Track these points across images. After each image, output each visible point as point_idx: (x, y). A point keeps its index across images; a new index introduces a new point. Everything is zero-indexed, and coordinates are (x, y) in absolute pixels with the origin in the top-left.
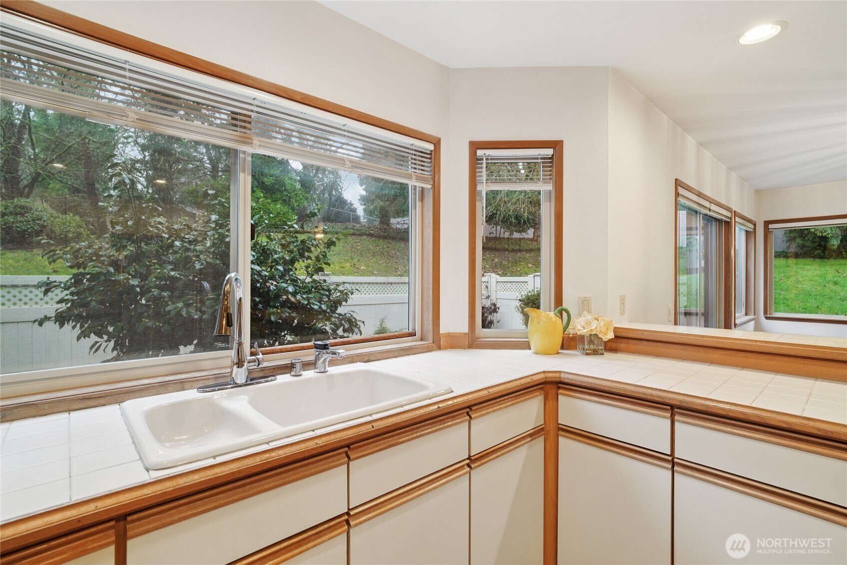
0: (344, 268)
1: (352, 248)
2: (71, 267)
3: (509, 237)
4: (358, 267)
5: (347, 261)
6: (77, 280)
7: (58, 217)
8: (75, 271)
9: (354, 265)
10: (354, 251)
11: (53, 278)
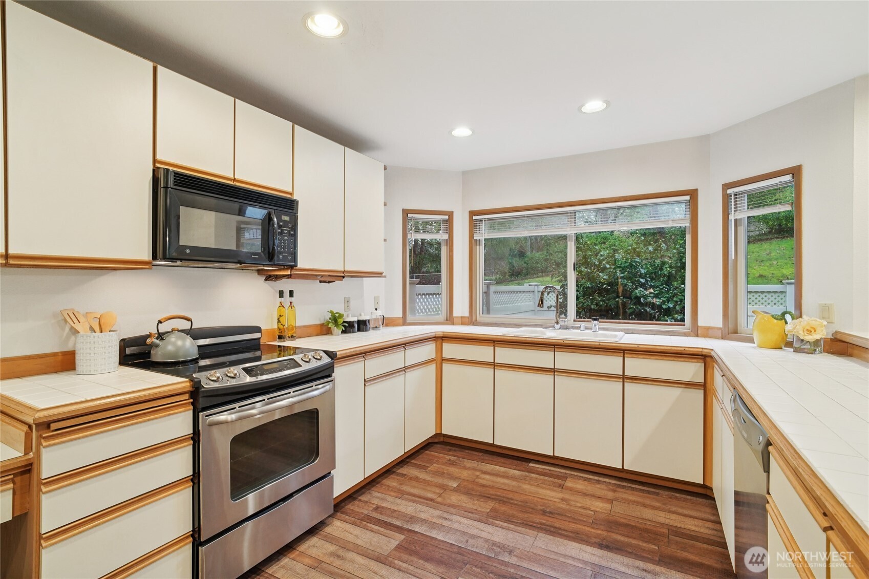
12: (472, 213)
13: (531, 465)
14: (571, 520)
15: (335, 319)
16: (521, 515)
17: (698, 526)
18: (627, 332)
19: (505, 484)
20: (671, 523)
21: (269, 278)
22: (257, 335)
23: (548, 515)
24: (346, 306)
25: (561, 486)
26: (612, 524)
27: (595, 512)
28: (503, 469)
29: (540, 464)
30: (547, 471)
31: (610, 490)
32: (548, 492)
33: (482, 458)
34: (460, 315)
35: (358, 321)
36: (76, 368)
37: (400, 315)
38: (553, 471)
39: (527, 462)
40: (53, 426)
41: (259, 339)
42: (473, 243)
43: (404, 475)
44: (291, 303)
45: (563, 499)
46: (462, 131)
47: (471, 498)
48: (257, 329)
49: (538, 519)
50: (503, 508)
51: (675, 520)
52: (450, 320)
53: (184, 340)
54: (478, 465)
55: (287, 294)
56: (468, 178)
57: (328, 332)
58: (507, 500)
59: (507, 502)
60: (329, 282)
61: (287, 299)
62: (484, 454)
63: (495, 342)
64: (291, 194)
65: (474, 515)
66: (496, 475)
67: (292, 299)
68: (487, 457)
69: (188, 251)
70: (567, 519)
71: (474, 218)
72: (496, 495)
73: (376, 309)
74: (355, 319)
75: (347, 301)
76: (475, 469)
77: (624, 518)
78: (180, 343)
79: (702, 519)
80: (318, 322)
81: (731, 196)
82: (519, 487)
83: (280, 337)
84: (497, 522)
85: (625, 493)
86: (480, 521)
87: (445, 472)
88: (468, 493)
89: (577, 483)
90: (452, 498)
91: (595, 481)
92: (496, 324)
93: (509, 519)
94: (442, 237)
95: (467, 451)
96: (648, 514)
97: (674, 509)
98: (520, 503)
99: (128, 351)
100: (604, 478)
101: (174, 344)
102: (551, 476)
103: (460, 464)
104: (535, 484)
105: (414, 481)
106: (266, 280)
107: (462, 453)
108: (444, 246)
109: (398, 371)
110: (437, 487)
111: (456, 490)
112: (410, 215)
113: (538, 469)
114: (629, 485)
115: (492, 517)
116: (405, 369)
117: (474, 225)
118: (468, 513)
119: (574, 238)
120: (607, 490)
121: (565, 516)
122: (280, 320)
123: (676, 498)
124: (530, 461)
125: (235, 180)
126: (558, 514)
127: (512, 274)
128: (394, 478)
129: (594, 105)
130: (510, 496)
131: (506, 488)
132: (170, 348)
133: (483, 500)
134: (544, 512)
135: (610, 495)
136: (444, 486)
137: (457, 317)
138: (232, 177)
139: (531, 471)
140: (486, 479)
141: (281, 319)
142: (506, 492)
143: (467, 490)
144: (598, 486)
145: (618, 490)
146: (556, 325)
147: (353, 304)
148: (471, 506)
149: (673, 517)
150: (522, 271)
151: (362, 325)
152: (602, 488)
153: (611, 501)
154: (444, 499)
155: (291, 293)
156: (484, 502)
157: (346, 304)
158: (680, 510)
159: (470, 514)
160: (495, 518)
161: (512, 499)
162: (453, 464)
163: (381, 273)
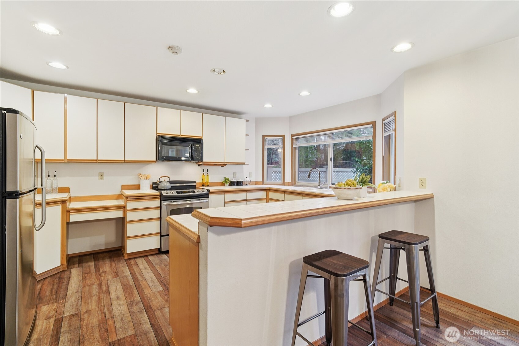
12: (292, 136)
15: (226, 180)
21: (199, 165)
22: (195, 184)
34: (288, 181)
36: (141, 189)
37: (262, 180)
40: (129, 198)
41: (195, 185)
42: (293, 149)
48: (195, 182)
52: (284, 184)
53: (167, 183)
55: (205, 170)
56: (292, 119)
57: (223, 185)
60: (223, 166)
61: (205, 172)
63: (285, 192)
64: (202, 137)
67: (208, 172)
69: (165, 158)
71: (293, 137)
73: (247, 177)
74: (236, 181)
78: (165, 184)
81: (384, 125)
83: (203, 185)
92: (300, 185)
99: (154, 186)
101: (164, 184)
106: (198, 166)
109: (243, 200)
112: (265, 138)
116: (247, 200)
117: (293, 141)
119: (331, 146)
125: (181, 135)
132: (163, 185)
137: (286, 182)
138: (180, 134)
141: (203, 179)
146: (318, 186)
147: (238, 175)
151: (239, 183)
155: (208, 171)
157: (234, 175)
163: (244, 163)
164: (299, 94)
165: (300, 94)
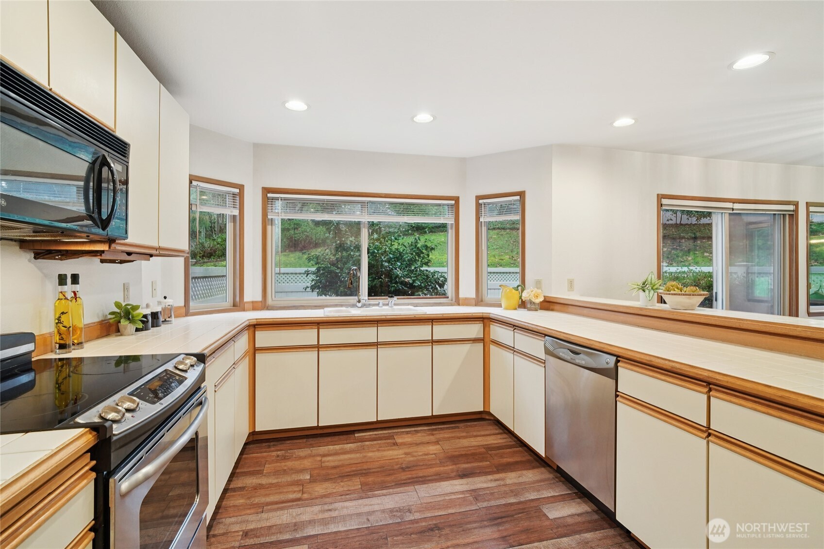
0: (502, 260)
1: (515, 242)
2: (316, 264)
3: (696, 222)
4: (516, 259)
5: (507, 254)
6: (318, 269)
7: (314, 229)
8: (317, 266)
9: (513, 257)
10: (515, 245)
11: (310, 269)
13: (356, 435)
14: (426, 467)
16: (388, 479)
17: (495, 440)
18: (416, 305)
19: (350, 459)
20: (482, 443)
22: (29, 347)
23: (407, 470)
24: (125, 295)
25: (395, 444)
26: (454, 458)
27: (435, 454)
28: (337, 447)
29: (363, 432)
30: (374, 436)
31: (429, 435)
32: (391, 452)
33: (309, 443)
35: (152, 313)
38: (378, 434)
39: (351, 434)
41: (31, 352)
43: (242, 489)
44: (75, 293)
45: (406, 454)
46: (296, 105)
47: (335, 482)
48: (30, 337)
49: (404, 476)
50: (370, 479)
51: (482, 441)
52: (240, 306)
54: (311, 451)
57: (116, 331)
58: (367, 471)
59: (367, 473)
61: (69, 287)
62: (307, 440)
63: (319, 324)
65: (352, 496)
66: (336, 454)
67: (77, 288)
68: (311, 441)
70: (423, 467)
71: (268, 195)
72: (353, 471)
73: (165, 298)
75: (126, 288)
76: (310, 456)
77: (455, 451)
79: (494, 434)
80: (96, 320)
81: (482, 205)
82: (365, 456)
83: (62, 347)
84: (376, 492)
85: (440, 433)
86: (362, 498)
87: (285, 468)
88: (327, 479)
89: (404, 437)
90: (316, 490)
91: (414, 432)
93: (383, 486)
94: (232, 212)
95: (288, 442)
96: (465, 442)
97: (475, 434)
98: (379, 470)
100: (417, 427)
102: (380, 439)
103: (292, 456)
104: (375, 449)
105: (260, 489)
106: (37, 258)
107: (285, 445)
108: (231, 222)
109: (231, 368)
110: (291, 485)
111: (313, 480)
113: (367, 437)
114: (437, 427)
115: (367, 490)
116: (235, 365)
117: (267, 203)
118: (345, 495)
119: (367, 226)
120: (427, 436)
121: (419, 465)
122: (62, 320)
123: (470, 426)
124: (353, 432)
125: (51, 90)
126: (413, 466)
127: (203, 256)
128: (233, 496)
129: (424, 117)
130: (365, 467)
131: (356, 462)
133: (346, 480)
134: (403, 469)
135: (432, 438)
136: (297, 482)
137: (249, 302)
139: (362, 440)
140: (331, 461)
141: (63, 318)
142: (358, 465)
143: (323, 475)
144: (419, 434)
145: (434, 432)
146: (358, 304)
147: (132, 291)
148: (341, 489)
149: (479, 439)
150: (215, 252)
151: (154, 319)
152: (422, 435)
153: (437, 443)
154: (309, 493)
155: (75, 279)
156: (349, 481)
158: (479, 433)
159: (347, 496)
160: (371, 490)
161: (370, 469)
162: (285, 458)
164: (413, 118)
165: (415, 119)
